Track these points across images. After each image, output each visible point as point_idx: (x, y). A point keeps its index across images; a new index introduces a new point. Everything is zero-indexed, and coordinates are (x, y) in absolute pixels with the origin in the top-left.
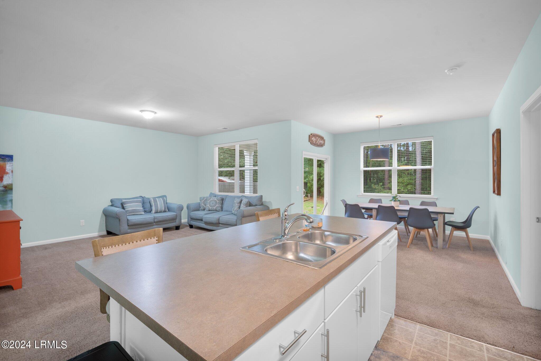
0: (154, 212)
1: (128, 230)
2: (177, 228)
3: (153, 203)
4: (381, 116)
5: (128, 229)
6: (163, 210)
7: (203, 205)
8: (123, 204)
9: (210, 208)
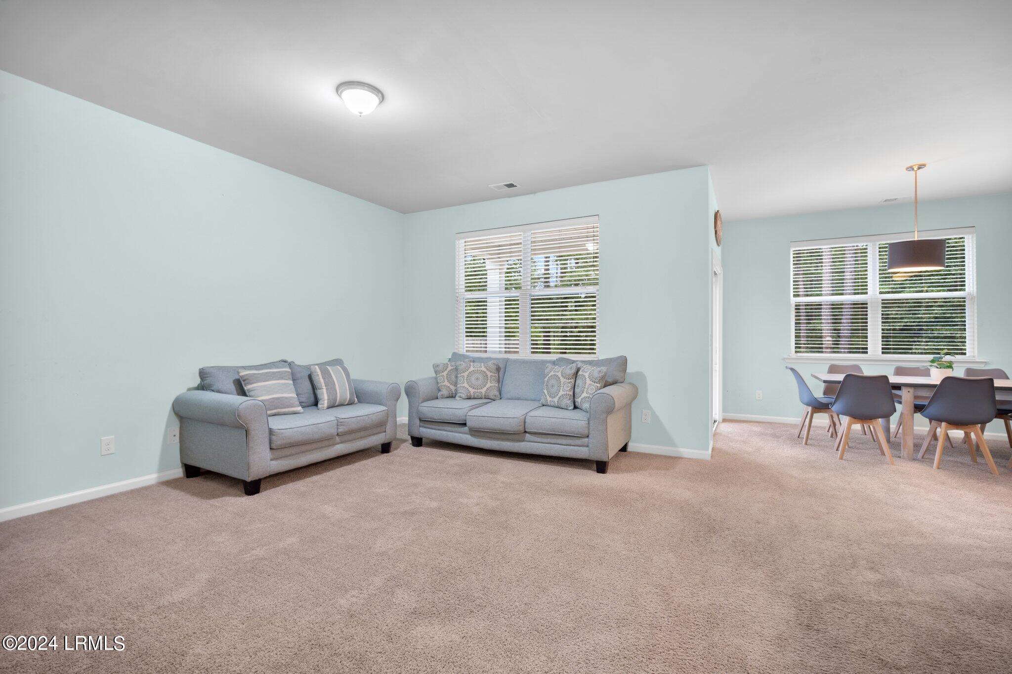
0: (326, 405)
1: (274, 462)
2: (386, 448)
3: (322, 381)
4: (920, 167)
5: (271, 460)
6: (346, 399)
7: (447, 383)
8: (243, 383)
9: (472, 391)
